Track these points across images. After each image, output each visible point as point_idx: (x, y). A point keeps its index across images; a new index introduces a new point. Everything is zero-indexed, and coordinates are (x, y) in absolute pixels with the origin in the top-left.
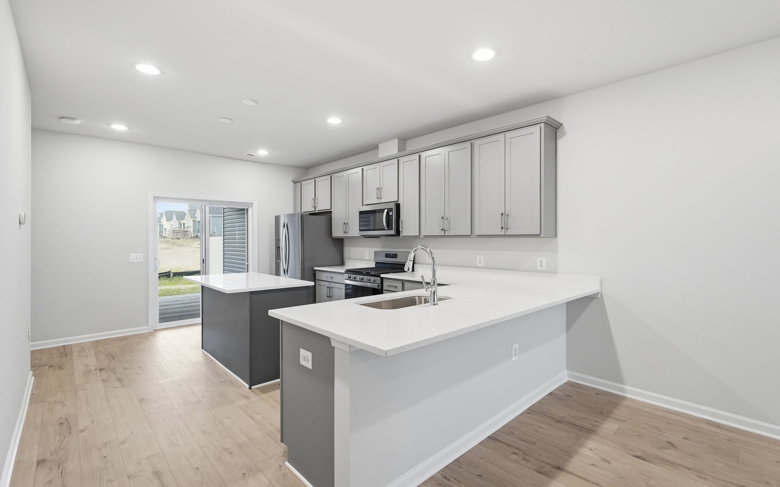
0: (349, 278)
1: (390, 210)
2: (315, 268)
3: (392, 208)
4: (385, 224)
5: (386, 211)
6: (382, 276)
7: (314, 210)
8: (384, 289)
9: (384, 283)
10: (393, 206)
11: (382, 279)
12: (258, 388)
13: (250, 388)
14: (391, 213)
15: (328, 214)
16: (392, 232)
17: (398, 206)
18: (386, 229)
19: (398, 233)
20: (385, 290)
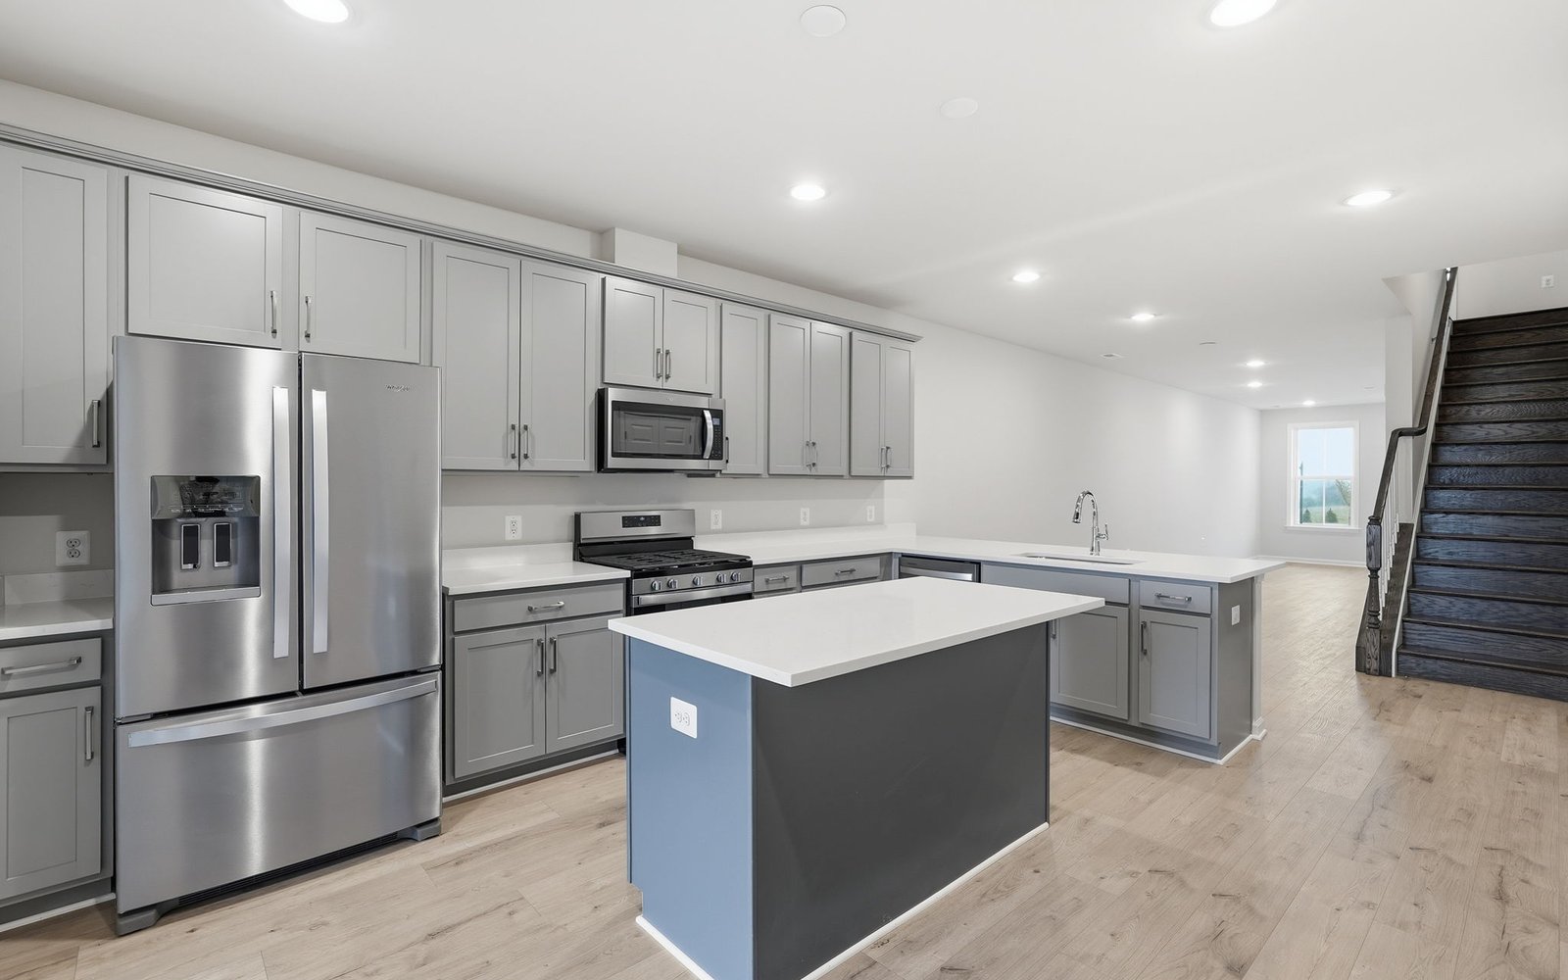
8: (756, 590)
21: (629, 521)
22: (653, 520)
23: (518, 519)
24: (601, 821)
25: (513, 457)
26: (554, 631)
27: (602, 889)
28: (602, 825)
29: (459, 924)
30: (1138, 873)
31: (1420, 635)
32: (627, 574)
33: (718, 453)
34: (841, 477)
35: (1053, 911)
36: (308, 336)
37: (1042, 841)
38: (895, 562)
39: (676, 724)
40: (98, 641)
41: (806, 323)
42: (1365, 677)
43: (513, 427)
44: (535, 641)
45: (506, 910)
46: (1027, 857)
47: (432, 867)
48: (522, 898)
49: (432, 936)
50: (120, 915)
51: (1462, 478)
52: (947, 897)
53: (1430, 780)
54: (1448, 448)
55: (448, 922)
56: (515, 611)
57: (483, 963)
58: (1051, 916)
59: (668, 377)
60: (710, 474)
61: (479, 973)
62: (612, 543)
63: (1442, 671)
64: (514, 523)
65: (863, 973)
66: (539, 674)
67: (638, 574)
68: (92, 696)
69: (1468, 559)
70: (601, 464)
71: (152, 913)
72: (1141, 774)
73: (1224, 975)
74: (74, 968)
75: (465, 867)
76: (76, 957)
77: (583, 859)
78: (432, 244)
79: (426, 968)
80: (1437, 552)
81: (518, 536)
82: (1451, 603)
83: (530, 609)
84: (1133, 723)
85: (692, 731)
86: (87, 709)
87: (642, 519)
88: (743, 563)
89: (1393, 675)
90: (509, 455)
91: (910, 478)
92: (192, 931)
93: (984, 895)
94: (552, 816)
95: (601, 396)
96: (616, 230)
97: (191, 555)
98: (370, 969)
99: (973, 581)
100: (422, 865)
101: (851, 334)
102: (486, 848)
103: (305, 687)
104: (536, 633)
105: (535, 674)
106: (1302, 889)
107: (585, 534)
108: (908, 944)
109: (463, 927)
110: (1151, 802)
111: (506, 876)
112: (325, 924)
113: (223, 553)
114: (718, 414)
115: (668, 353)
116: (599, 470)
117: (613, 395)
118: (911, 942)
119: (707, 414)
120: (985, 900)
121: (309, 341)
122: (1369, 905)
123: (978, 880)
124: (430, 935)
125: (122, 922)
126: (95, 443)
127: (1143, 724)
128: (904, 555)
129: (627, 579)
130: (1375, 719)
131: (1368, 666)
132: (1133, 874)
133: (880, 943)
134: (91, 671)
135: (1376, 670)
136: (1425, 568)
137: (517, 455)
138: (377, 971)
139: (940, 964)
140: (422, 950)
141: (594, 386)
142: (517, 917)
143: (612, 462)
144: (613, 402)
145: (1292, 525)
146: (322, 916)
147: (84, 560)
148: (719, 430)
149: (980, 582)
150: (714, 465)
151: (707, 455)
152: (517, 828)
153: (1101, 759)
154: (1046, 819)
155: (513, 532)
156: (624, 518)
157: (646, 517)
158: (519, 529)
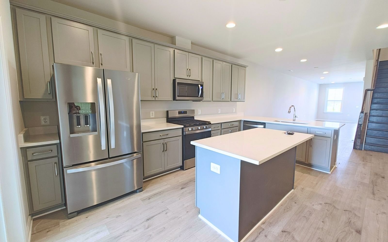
21: (180, 113)
22: (185, 112)
23: (154, 112)
24: (182, 188)
25: (154, 97)
26: (166, 140)
27: (187, 206)
28: (182, 189)
29: (154, 216)
30: (322, 204)
31: (370, 140)
32: (183, 126)
33: (202, 96)
34: (229, 101)
35: (304, 215)
36: (102, 64)
37: (293, 194)
38: (242, 123)
39: (212, 169)
40: (56, 145)
41: (221, 63)
42: (356, 151)
43: (153, 89)
44: (162, 143)
45: (165, 212)
46: (292, 198)
47: (143, 200)
48: (168, 209)
49: (148, 220)
50: (69, 214)
51: (380, 101)
52: (275, 210)
53: (384, 178)
54: (376, 94)
55: (151, 216)
56: (157, 136)
57: (163, 228)
58: (304, 216)
59: (190, 76)
60: (199, 101)
61: (163, 231)
62: (176, 118)
63: (375, 149)
64: (152, 113)
65: (262, 232)
66: (163, 151)
67: (185, 127)
68: (56, 160)
69: (382, 121)
70: (174, 99)
71: (76, 213)
72: (311, 176)
73: (356, 234)
74: (59, 228)
75: (151, 200)
76: (59, 224)
77: (180, 198)
78: (132, 40)
79: (149, 229)
80: (374, 120)
81: (153, 117)
82: (378, 132)
83: (160, 135)
84: (306, 163)
85: (218, 172)
86: (55, 163)
87: (183, 112)
88: (209, 123)
89: (363, 150)
90: (153, 97)
91: (244, 101)
92: (87, 218)
93: (285, 210)
94: (169, 186)
95: (174, 81)
96: (176, 37)
97: (79, 124)
98: (135, 229)
99: (263, 128)
100: (140, 199)
101: (232, 65)
102: (155, 194)
103: (110, 157)
104: (162, 141)
105: (162, 151)
106: (366, 208)
107: (170, 116)
108: (270, 224)
109: (155, 217)
110: (317, 184)
111: (162, 202)
112: (120, 216)
113: (87, 123)
114: (202, 86)
115: (190, 70)
116: (174, 100)
117: (177, 81)
118: (271, 223)
119: (200, 86)
120: (285, 211)
121: (102, 66)
122: (384, 213)
123: (282, 205)
124: (147, 219)
125: (69, 216)
126: (49, 93)
127: (309, 163)
128: (244, 121)
129: (182, 128)
130: (363, 161)
131: (356, 148)
132: (321, 204)
133: (263, 223)
134: (55, 153)
135: (359, 149)
136: (371, 124)
137: (155, 96)
138: (136, 230)
139: (281, 230)
140: (147, 224)
141: (172, 78)
142: (168, 214)
143: (177, 98)
144: (178, 83)
145: (325, 112)
146: (119, 214)
147: (48, 123)
148: (202, 89)
149: (265, 128)
150: (200, 98)
151: (199, 96)
152: (161, 190)
153: (299, 172)
154: (293, 188)
155: (152, 115)
156: (179, 112)
157: (184, 112)
158: (154, 115)
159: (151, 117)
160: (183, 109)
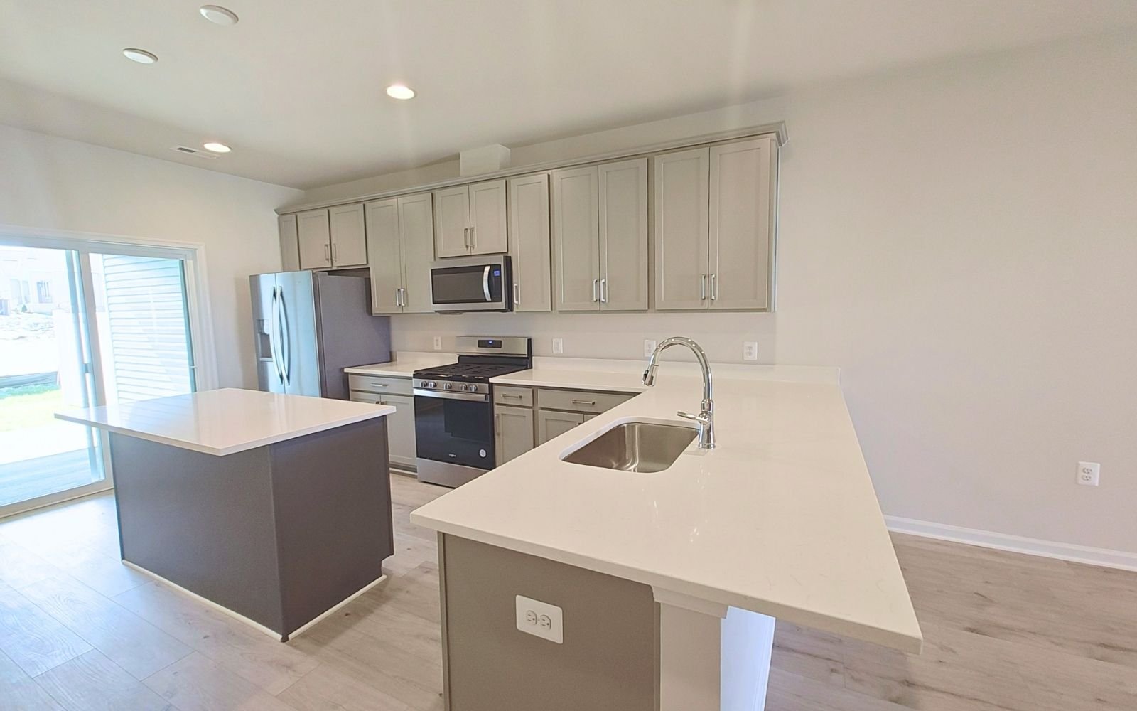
0: (425, 386)
1: (494, 268)
2: (346, 370)
3: (500, 265)
4: (486, 290)
5: (487, 269)
6: (491, 380)
7: (330, 266)
8: (496, 401)
9: (495, 393)
10: (500, 261)
11: (491, 385)
12: (303, 636)
13: (285, 639)
14: (497, 273)
15: (363, 272)
16: (502, 305)
17: (508, 261)
18: (488, 298)
19: (510, 307)
20: (498, 404)
21: (482, 344)
22: (497, 344)
23: (440, 338)
87: (491, 342)
155: (437, 345)
156: (479, 341)
157: (493, 341)
158: (440, 343)
159: (436, 348)
160: (491, 333)
